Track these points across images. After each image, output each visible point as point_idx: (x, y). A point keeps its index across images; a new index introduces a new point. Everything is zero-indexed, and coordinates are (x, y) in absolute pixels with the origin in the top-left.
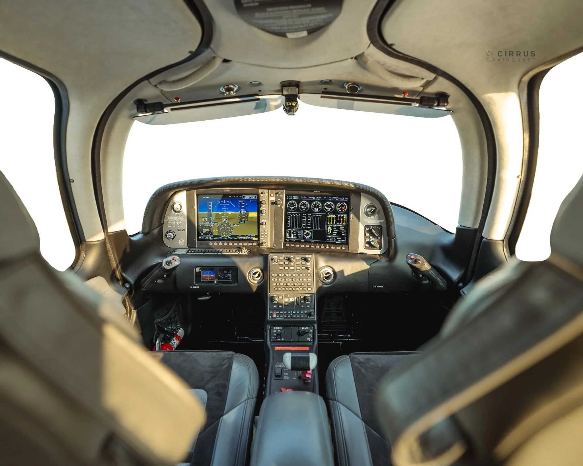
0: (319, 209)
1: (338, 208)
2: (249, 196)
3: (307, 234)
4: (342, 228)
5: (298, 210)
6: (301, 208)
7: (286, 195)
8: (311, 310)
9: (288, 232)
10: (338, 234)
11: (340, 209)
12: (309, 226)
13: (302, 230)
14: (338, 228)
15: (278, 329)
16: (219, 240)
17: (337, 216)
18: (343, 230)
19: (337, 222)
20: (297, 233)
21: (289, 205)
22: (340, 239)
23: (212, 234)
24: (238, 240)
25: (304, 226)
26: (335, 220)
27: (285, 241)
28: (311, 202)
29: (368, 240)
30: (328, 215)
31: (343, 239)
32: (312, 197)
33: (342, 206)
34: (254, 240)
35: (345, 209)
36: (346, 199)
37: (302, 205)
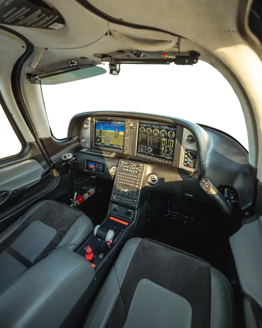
0: (157, 134)
1: (169, 135)
2: (120, 122)
3: (149, 150)
4: (170, 149)
5: (145, 133)
6: (147, 132)
7: (139, 123)
8: (135, 200)
9: (139, 147)
10: (168, 152)
11: (170, 136)
12: (151, 144)
13: (147, 146)
14: (168, 148)
15: (115, 206)
16: (104, 146)
17: (168, 140)
18: (171, 150)
19: (168, 144)
20: (144, 148)
21: (140, 130)
22: (169, 156)
23: (101, 142)
24: (113, 147)
25: (148, 144)
26: (166, 143)
27: (137, 152)
28: (153, 129)
29: (186, 160)
30: (162, 139)
31: (170, 156)
32: (154, 126)
33: (172, 133)
34: (121, 149)
35: (173, 136)
36: (174, 129)
37: (148, 130)
